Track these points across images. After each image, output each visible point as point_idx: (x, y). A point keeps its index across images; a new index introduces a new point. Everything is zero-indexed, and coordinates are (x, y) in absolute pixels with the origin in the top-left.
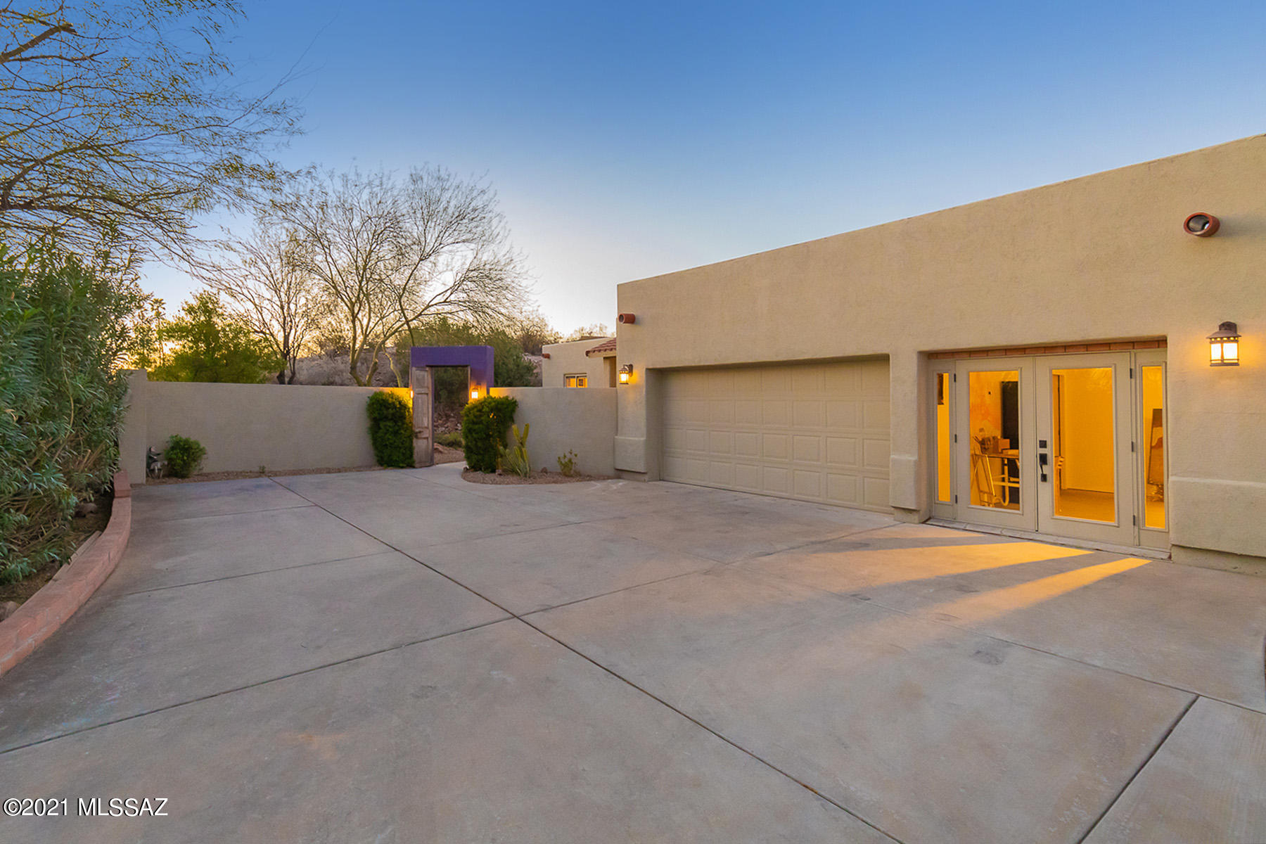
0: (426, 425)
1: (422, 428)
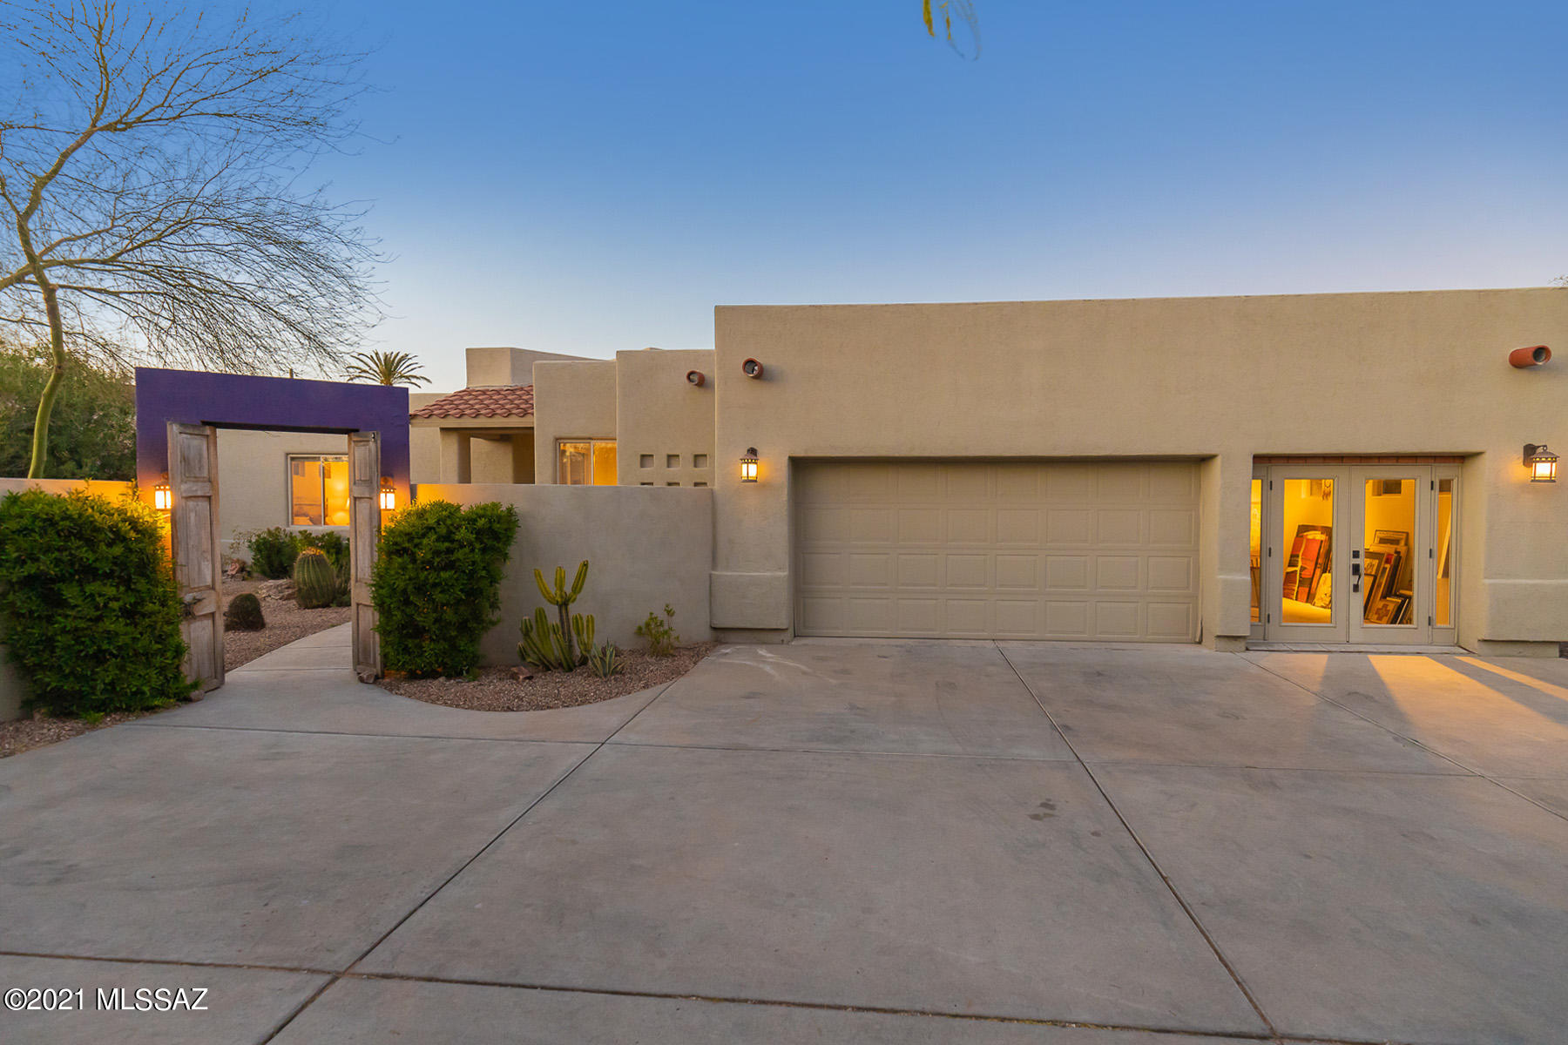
0: (209, 581)
1: (199, 589)
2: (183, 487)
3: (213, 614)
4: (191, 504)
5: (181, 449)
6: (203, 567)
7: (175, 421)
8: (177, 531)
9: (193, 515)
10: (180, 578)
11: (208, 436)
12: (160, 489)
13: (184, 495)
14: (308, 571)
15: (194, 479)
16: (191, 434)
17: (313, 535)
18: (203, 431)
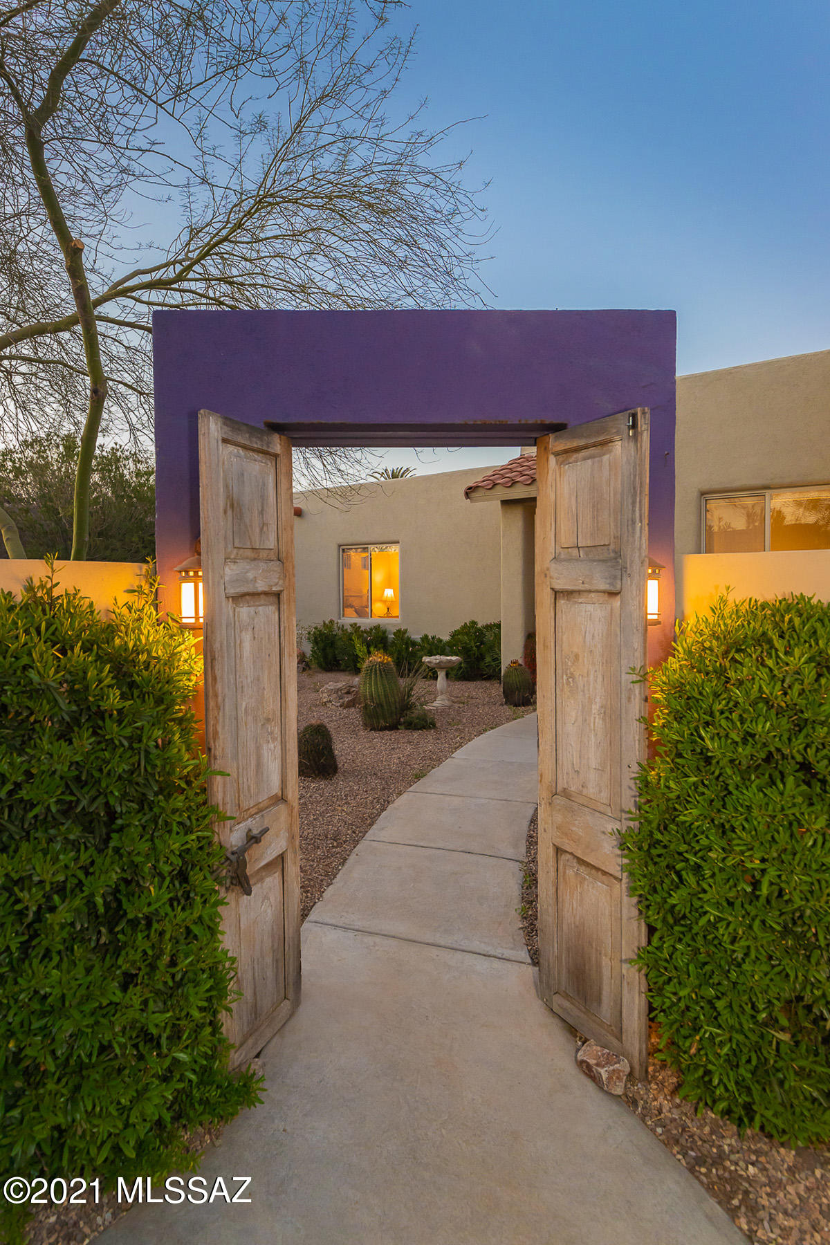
0: (276, 784)
1: (256, 811)
2: (230, 571)
3: (282, 857)
4: (244, 611)
5: (225, 479)
6: (266, 754)
7: (214, 409)
8: (215, 679)
9: (247, 637)
10: (220, 796)
11: (276, 456)
12: (187, 579)
13: (231, 591)
14: (376, 684)
15: (249, 553)
16: (244, 447)
17: (362, 628)
18: (268, 444)
